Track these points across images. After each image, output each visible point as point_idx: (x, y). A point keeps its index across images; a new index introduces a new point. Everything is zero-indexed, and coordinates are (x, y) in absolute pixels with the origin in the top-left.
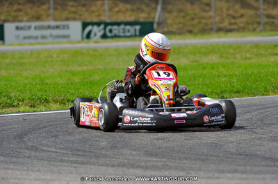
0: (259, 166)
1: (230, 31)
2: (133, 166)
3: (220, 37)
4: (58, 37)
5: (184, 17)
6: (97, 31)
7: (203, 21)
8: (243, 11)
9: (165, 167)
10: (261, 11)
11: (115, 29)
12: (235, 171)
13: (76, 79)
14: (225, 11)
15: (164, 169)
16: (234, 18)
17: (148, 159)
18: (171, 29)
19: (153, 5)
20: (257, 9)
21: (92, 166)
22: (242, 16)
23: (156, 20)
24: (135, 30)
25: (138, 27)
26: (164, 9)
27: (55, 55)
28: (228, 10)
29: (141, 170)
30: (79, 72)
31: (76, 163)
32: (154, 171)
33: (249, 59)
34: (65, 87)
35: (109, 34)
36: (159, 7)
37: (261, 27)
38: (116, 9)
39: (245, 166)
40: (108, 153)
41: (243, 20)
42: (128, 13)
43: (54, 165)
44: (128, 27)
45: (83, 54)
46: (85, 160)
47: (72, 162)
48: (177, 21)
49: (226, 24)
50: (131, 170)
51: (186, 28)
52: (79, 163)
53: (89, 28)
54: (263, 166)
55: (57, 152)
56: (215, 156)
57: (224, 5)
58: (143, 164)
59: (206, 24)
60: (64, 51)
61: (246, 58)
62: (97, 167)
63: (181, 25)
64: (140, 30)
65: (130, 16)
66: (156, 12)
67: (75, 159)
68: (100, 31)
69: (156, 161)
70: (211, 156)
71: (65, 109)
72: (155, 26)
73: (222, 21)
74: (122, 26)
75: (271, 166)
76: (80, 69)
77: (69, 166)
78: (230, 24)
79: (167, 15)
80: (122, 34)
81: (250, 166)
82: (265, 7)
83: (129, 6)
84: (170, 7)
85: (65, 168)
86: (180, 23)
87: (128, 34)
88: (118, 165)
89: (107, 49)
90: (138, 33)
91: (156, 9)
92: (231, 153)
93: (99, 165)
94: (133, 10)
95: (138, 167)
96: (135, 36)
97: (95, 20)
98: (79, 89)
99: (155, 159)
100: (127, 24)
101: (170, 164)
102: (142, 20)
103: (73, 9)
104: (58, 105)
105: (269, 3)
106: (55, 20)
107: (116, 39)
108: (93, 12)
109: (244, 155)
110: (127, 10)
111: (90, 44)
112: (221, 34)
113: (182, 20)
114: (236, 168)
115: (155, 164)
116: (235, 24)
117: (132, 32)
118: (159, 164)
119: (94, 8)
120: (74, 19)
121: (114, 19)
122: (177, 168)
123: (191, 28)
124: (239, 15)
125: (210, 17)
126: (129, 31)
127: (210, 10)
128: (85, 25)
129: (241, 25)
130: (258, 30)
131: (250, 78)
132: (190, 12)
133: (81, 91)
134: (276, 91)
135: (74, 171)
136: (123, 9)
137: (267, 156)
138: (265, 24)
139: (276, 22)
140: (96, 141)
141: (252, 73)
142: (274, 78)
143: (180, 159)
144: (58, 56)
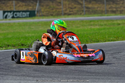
1: (70, 14)
2: (28, 76)
5: (49, 8)
7: (58, 10)
8: (76, 6)
10: (84, 6)
11: (18, 14)
12: (75, 78)
13: (1, 37)
14: (67, 5)
15: (42, 77)
16: (71, 8)
17: (35, 73)
18: (43, 14)
19: (35, 3)
20: (81, 4)
21: (9, 76)
22: (75, 8)
23: (36, 10)
24: (27, 14)
25: (28, 13)
26: (40, 5)
28: (69, 5)
29: (32, 78)
31: (2, 75)
32: (38, 78)
33: (79, 27)
35: (15, 16)
36: (38, 4)
37: (84, 13)
38: (18, 5)
39: (79, 76)
40: (16, 70)
41: (76, 9)
42: (24, 7)
44: (24, 13)
45: (4, 25)
46: (7, 73)
48: (46, 10)
49: (68, 11)
50: (27, 78)
51: (50, 13)
52: (4, 75)
53: (6, 14)
54: (87, 75)
56: (65, 71)
57: (67, 3)
58: (33, 75)
59: (59, 12)
62: (12, 76)
63: (48, 12)
64: (29, 14)
65: (25, 8)
67: (2, 73)
68: (11, 15)
70: (63, 71)
72: (36, 12)
73: (66, 10)
74: (21, 13)
75: (90, 75)
76: (2, 32)
78: (70, 11)
79: (41, 7)
80: (21, 16)
81: (81, 75)
82: (85, 3)
83: (24, 4)
84: (42, 4)
86: (47, 11)
87: (24, 16)
88: (22, 76)
89: (14, 23)
91: (36, 5)
92: (72, 70)
94: (26, 5)
95: (30, 76)
96: (27, 17)
97: (9, 10)
100: (23, 11)
101: (44, 75)
102: (30, 10)
105: (87, 2)
107: (19, 19)
108: (8, 6)
109: (78, 71)
110: (23, 5)
111: (7, 21)
112: (66, 16)
113: (48, 10)
114: (75, 76)
115: (38, 75)
116: (72, 11)
117: (26, 15)
118: (40, 75)
119: (8, 5)
121: (17, 10)
122: (48, 77)
123: (52, 13)
124: (74, 7)
125: (61, 9)
126: (24, 15)
127: (61, 5)
128: (4, 12)
129: (75, 12)
130: (83, 14)
131: (80, 36)
132: (52, 6)
133: (3, 42)
134: (92, 41)
135: (2, 78)
136: (21, 5)
137: (89, 71)
138: (86, 11)
139: (91, 10)
140: (11, 65)
141: (81, 33)
142: (90, 36)
143: (49, 72)
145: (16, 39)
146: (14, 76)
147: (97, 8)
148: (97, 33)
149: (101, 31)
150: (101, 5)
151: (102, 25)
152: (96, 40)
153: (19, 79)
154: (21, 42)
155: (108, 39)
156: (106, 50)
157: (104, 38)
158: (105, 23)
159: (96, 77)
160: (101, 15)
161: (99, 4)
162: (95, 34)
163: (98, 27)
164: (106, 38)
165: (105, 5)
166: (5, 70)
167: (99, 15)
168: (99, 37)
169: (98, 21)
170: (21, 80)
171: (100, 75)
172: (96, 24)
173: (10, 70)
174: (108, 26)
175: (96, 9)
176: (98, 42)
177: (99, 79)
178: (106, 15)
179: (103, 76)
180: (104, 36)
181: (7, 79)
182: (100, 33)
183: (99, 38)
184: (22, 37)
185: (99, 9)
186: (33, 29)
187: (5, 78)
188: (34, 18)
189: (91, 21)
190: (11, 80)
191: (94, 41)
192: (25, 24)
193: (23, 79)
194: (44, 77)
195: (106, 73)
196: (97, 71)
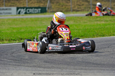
0: (91, 67)
1: (77, 11)
2: (39, 67)
3: (74, 14)
4: (7, 13)
5: (59, 5)
7: (67, 7)
8: (83, 3)
9: (52, 67)
10: (91, 3)
11: (30, 10)
12: (82, 69)
13: (15, 31)
15: (52, 68)
16: (79, 5)
17: (45, 64)
18: (53, 10)
19: (46, 0)
20: (89, 2)
21: (22, 67)
22: (83, 5)
23: (47, 6)
24: (39, 11)
25: (40, 9)
26: (51, 2)
27: (6, 21)
28: (77, 2)
29: (43, 68)
30: (16, 28)
31: (15, 66)
32: (48, 69)
33: (86, 22)
34: (10, 34)
35: (28, 12)
36: (49, 1)
38: (31, 2)
39: (86, 67)
40: (28, 61)
42: (36, 4)
43: (6, 66)
44: (36, 9)
45: (17, 20)
46: (19, 64)
47: (14, 65)
49: (76, 8)
50: (39, 68)
52: (17, 66)
53: (19, 10)
54: (93, 67)
55: (7, 61)
56: (73, 63)
58: (43, 66)
59: (68, 8)
60: (9, 19)
62: (24, 67)
63: (58, 9)
64: (41, 11)
66: (47, 3)
68: (24, 11)
69: (48, 65)
70: (71, 63)
71: (10, 43)
72: (47, 9)
73: (75, 7)
74: (33, 9)
75: (96, 67)
76: (16, 26)
78: (78, 8)
79: (52, 4)
80: (33, 12)
81: (87, 67)
82: (92, 1)
84: (53, 1)
85: (11, 68)
86: (57, 8)
87: (36, 12)
88: (33, 67)
89: (27, 18)
90: (40, 12)
91: (47, 2)
92: (79, 62)
93: (25, 66)
94: (38, 2)
95: (41, 67)
96: (39, 13)
97: (22, 6)
100: (35, 8)
101: (54, 66)
102: (41, 6)
103: (13, 2)
104: (7, 42)
106: (6, 6)
107: (31, 14)
108: (21, 3)
109: (85, 62)
110: (35, 2)
111: (20, 16)
112: (74, 12)
114: (82, 68)
115: (48, 66)
116: (80, 8)
118: (50, 66)
119: (22, 2)
120: (13, 6)
121: (30, 6)
122: (57, 68)
123: (62, 10)
125: (70, 5)
126: (36, 11)
127: (70, 2)
128: (18, 9)
129: (83, 9)
131: (87, 31)
132: (62, 3)
133: (17, 36)
134: (98, 36)
135: (15, 69)
136: (34, 2)
137: (95, 63)
138: (92, 8)
140: (24, 56)
141: (88, 28)
142: (97, 30)
143: (59, 64)
144: (7, 21)
145: (28, 33)
146: (27, 66)
148: (103, 28)
149: (106, 27)
150: (107, 2)
151: (107, 21)
152: (102, 34)
154: (33, 35)
155: (113, 33)
156: (111, 44)
157: (109, 33)
158: (110, 19)
159: (101, 68)
161: (105, 2)
163: (103, 23)
164: (111, 32)
165: (110, 2)
166: (18, 61)
168: (105, 31)
170: (32, 70)
171: (105, 67)
172: (102, 19)
173: (23, 61)
174: (113, 22)
176: (104, 36)
177: (104, 70)
179: (107, 67)
180: (109, 31)
181: (20, 70)
182: (105, 28)
183: (104, 33)
184: (34, 32)
186: (44, 24)
187: (18, 68)
188: (45, 13)
189: (97, 17)
190: (24, 70)
191: (100, 36)
192: (36, 20)
193: (34, 70)
194: (54, 68)
195: (111, 65)
196: (102, 63)
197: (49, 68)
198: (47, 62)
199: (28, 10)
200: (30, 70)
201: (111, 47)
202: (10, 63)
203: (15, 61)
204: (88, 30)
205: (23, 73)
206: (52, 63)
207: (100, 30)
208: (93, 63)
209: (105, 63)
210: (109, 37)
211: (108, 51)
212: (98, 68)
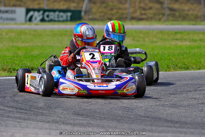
1: (141, 19)
2: (63, 124)
3: (133, 24)
4: (7, 19)
5: (105, 7)
6: (37, 16)
7: (120, 12)
8: (151, 5)
9: (89, 125)
10: (165, 5)
11: (52, 15)
13: (20, 53)
14: (137, 4)
15: (88, 126)
16: (144, 9)
17: (75, 118)
18: (95, 16)
20: (162, 3)
21: (32, 122)
22: (151, 8)
23: (84, 8)
24: (67, 16)
25: (69, 14)
27: (4, 34)
28: (140, 3)
29: (71, 126)
30: (22, 48)
31: (19, 119)
32: (80, 127)
33: (156, 42)
34: (12, 59)
35: (46, 18)
37: (165, 18)
40: (44, 112)
41: (152, 11)
42: (62, 3)
43: (2, 120)
44: (62, 14)
45: (26, 33)
46: (27, 117)
47: (16, 118)
48: (100, 10)
49: (137, 14)
50: (62, 126)
51: (106, 16)
52: (22, 119)
53: (31, 13)
54: (165, 126)
55: (5, 110)
56: (128, 118)
58: (72, 122)
59: (122, 14)
60: (11, 31)
61: (153, 42)
62: (36, 122)
63: (103, 14)
64: (71, 16)
66: (83, 3)
67: (19, 116)
68: (39, 16)
70: (125, 117)
71: (11, 76)
72: (83, 14)
73: (135, 12)
74: (57, 13)
75: (171, 127)
76: (23, 45)
77: (14, 121)
78: (141, 14)
79: (92, 5)
80: (56, 19)
81: (155, 126)
82: (169, 2)
85: (11, 122)
86: (102, 12)
87: (61, 19)
88: (53, 122)
89: (44, 30)
90: (69, 18)
91: (83, 0)
92: (141, 116)
93: (37, 121)
95: (67, 124)
96: (67, 21)
97: (36, 7)
98: (23, 60)
99: (81, 118)
100: (60, 11)
101: (92, 122)
102: (72, 8)
104: (6, 73)
106: (5, 6)
107: (52, 23)
109: (150, 118)
111: (32, 26)
112: (134, 22)
113: (104, 10)
114: (144, 127)
115: (81, 122)
116: (145, 14)
117: (65, 18)
118: (84, 122)
120: (20, 6)
121: (51, 7)
122: (98, 126)
123: (110, 16)
124: (148, 7)
125: (126, 9)
126: (62, 17)
127: (126, 3)
128: (28, 11)
129: (150, 16)
130: (163, 19)
131: (156, 58)
132: (111, 4)
133: (24, 62)
134: (176, 68)
135: (18, 125)
137: (169, 119)
138: (168, 15)
139: (177, 14)
140: (35, 102)
141: (158, 53)
142: (175, 58)
143: (101, 119)
144: (6, 34)
146: (40, 122)
147: (189, 11)
148: (186, 54)
149: (193, 51)
150: (195, 5)
151: (195, 41)
152: (183, 66)
153: (48, 127)
156: (200, 84)
157: (198, 64)
158: (201, 36)
159: (180, 129)
160: (194, 23)
161: (192, 4)
162: (183, 55)
163: (188, 43)
164: (201, 62)
165: (202, 6)
166: (25, 111)
167: (191, 22)
168: (189, 60)
169: (189, 34)
170: (51, 129)
171: (187, 127)
172: (185, 37)
173: (34, 111)
175: (186, 12)
176: (187, 69)
177: (186, 133)
178: (203, 23)
179: (192, 128)
181: (28, 127)
182: (190, 55)
183: (188, 63)
185: (191, 12)
187: (24, 124)
188: (78, 22)
189: (176, 33)
190: (34, 128)
191: (180, 68)
192: (62, 34)
193: (54, 128)
194: (92, 126)
195: (199, 124)
196: (183, 119)
197: (82, 125)
198: (78, 115)
199: (46, 15)
200: (47, 129)
201: (200, 90)
202: (9, 114)
203: (20, 111)
204: (158, 56)
205: (33, 134)
206: (88, 116)
207: (181, 56)
208: (166, 120)
209: (188, 120)
210: (197, 71)
211: (195, 98)
212: (175, 129)
